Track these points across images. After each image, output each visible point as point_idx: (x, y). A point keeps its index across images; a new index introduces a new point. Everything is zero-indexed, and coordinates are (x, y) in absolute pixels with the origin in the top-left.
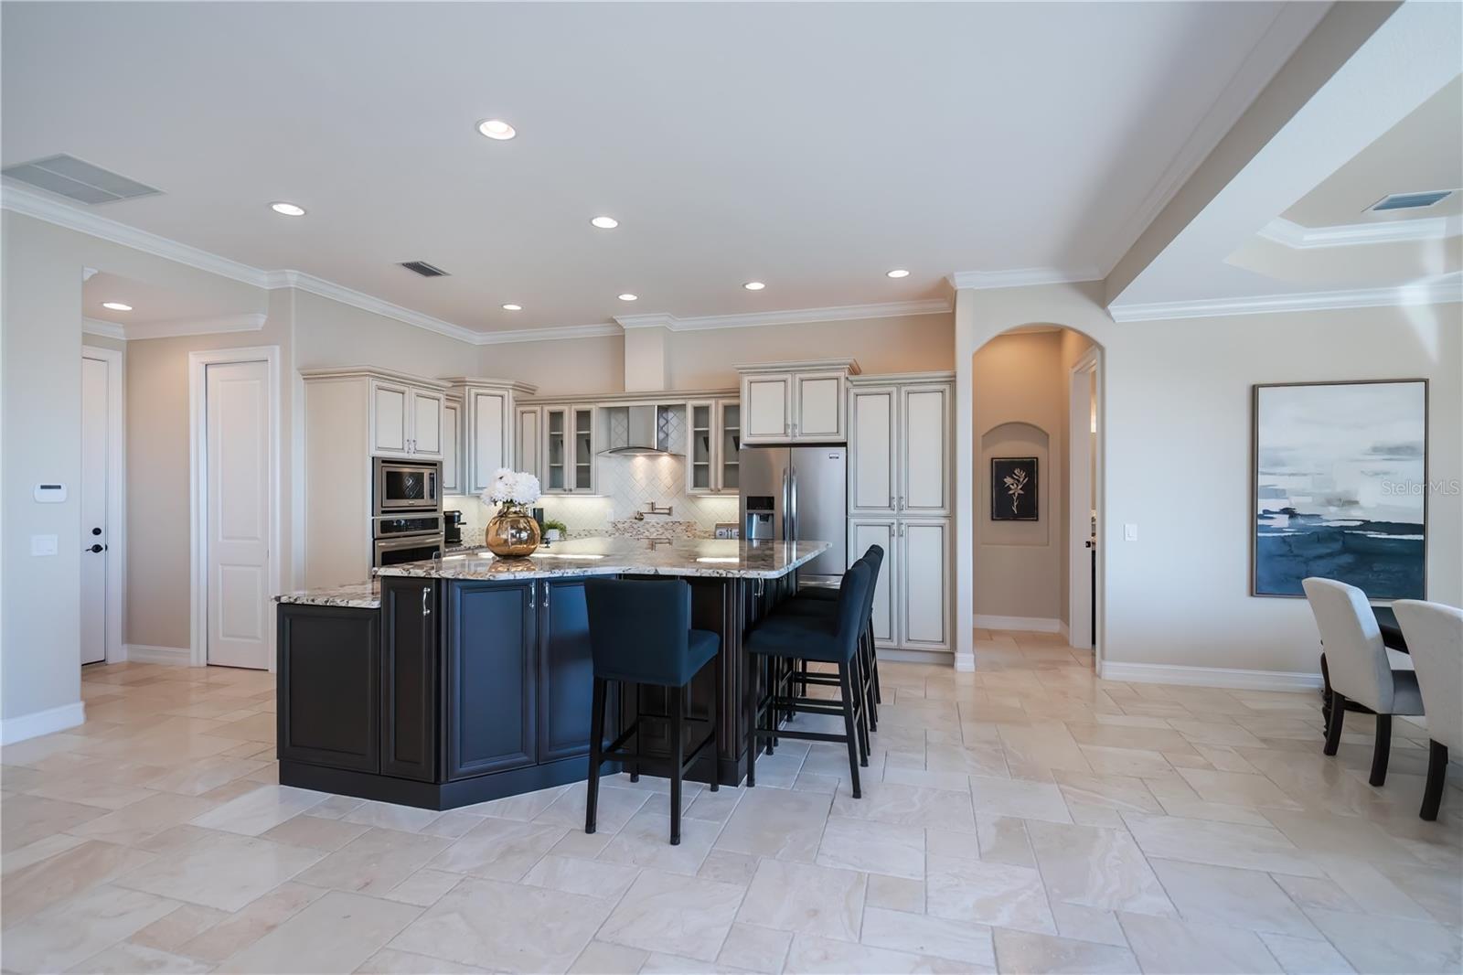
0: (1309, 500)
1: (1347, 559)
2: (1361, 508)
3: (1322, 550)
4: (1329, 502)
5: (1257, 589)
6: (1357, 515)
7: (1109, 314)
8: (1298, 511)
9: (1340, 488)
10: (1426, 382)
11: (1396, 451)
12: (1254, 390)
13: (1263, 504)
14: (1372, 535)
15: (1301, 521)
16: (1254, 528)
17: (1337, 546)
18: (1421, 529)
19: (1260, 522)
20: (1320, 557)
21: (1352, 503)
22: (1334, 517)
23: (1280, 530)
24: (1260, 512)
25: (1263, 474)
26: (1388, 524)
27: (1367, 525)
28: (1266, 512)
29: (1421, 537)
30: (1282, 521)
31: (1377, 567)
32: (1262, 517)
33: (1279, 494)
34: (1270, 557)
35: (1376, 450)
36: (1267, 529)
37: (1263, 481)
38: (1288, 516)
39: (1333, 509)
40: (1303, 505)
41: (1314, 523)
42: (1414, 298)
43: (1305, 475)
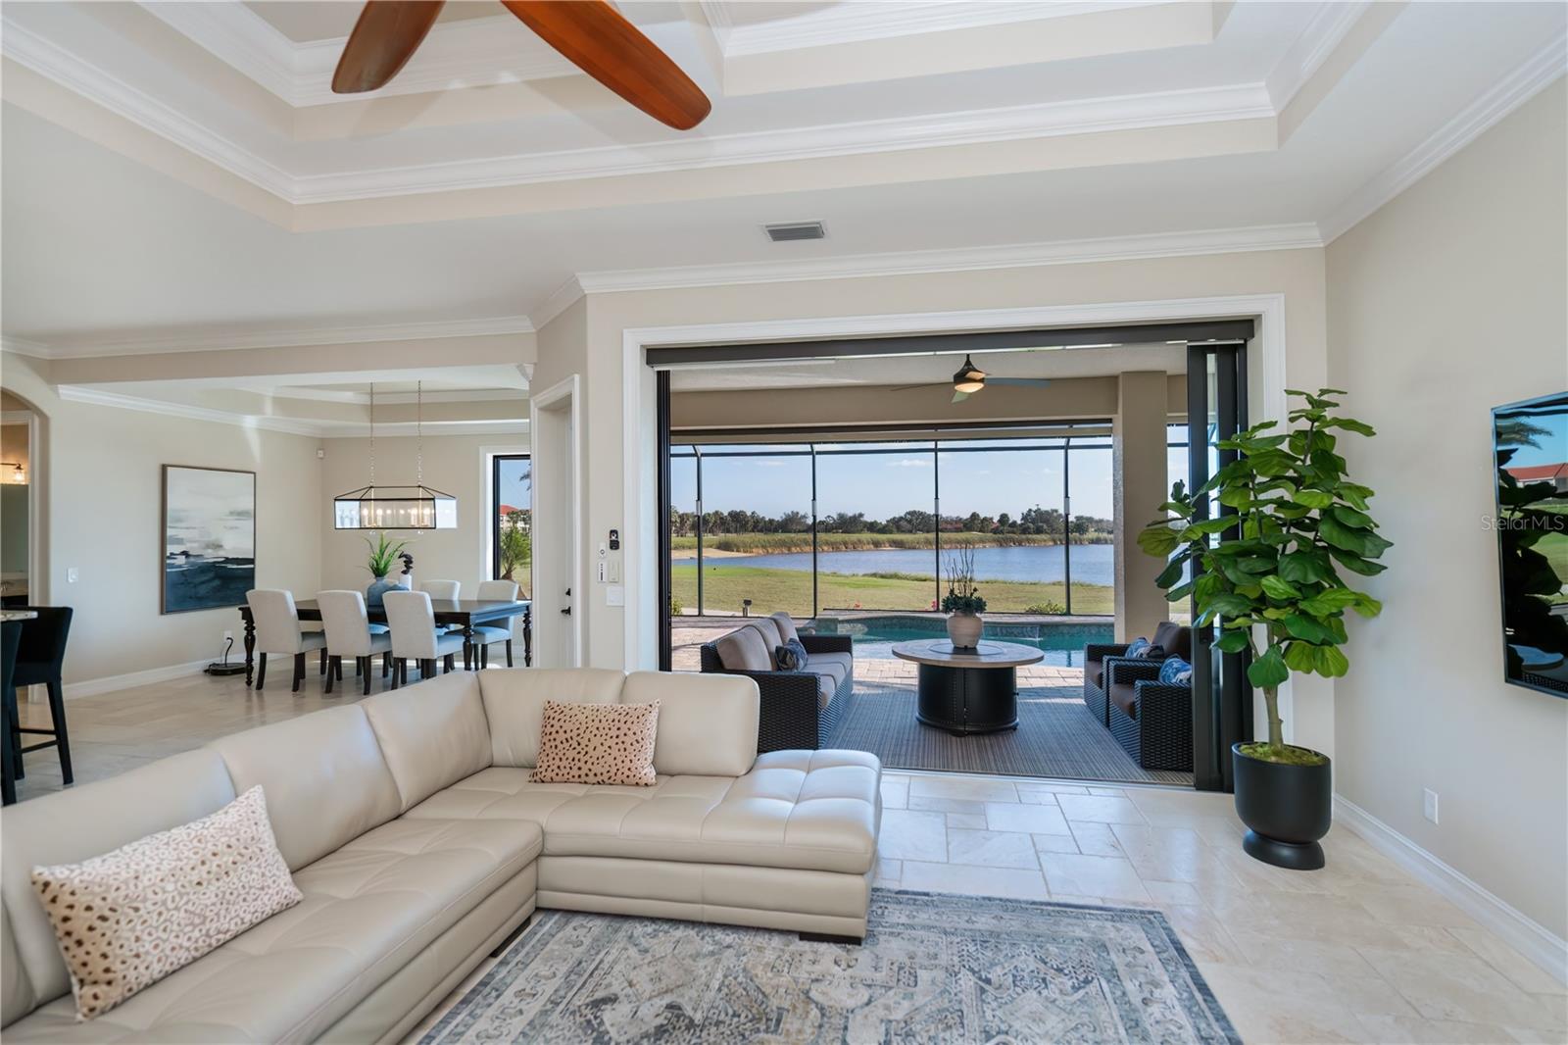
0: (195, 545)
1: (217, 583)
2: (225, 550)
3: (204, 578)
4: (208, 546)
5: (166, 608)
6: (222, 554)
7: (56, 392)
8: (191, 553)
9: (213, 538)
10: (254, 473)
11: (241, 514)
12: (164, 468)
13: (170, 549)
14: (230, 566)
15: (192, 559)
16: (163, 566)
17: (211, 575)
18: (252, 561)
19: (168, 561)
20: (203, 583)
21: (220, 546)
22: (211, 556)
23: (180, 566)
24: (168, 554)
25: (171, 527)
26: (237, 559)
27: (228, 560)
28: (172, 554)
29: (252, 566)
30: (181, 560)
31: (232, 586)
32: (169, 558)
33: (180, 541)
34: (174, 585)
35: (232, 513)
36: (172, 566)
37: (170, 532)
38: (184, 557)
39: (210, 551)
40: (193, 548)
41: (200, 561)
42: (250, 422)
43: (194, 528)
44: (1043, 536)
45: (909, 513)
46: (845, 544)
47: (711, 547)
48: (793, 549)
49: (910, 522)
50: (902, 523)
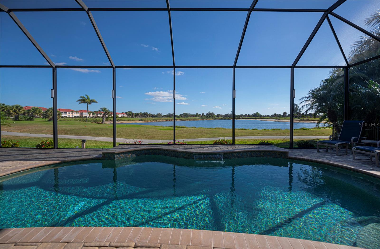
44: (211, 118)
45: (184, 113)
46: (169, 120)
47: (138, 120)
48: (157, 121)
49: (184, 115)
50: (182, 115)
